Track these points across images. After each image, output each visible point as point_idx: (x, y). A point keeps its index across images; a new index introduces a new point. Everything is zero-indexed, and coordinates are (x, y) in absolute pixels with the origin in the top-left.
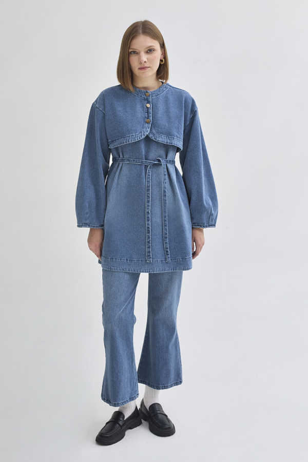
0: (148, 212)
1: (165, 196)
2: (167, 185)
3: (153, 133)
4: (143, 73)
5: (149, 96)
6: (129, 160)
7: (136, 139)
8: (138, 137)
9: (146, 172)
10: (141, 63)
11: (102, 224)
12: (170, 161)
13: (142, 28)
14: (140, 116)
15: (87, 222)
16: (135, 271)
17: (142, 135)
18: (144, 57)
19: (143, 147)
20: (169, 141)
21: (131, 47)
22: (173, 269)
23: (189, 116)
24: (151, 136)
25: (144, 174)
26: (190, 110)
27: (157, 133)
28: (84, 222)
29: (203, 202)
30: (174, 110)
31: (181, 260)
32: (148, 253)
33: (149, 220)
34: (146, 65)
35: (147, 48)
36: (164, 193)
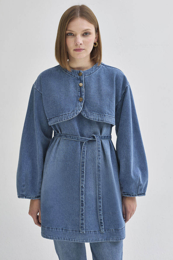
0: (82, 187)
1: (99, 171)
2: (101, 161)
3: (85, 111)
4: (78, 54)
5: (82, 75)
6: (66, 136)
7: (69, 117)
8: (70, 115)
9: (81, 148)
10: (77, 45)
11: (38, 195)
12: (105, 137)
13: (80, 12)
14: (73, 95)
15: (24, 193)
16: (69, 240)
17: (74, 114)
18: (80, 39)
19: (75, 124)
20: (100, 119)
21: (69, 29)
23: (121, 92)
24: (83, 114)
25: (79, 149)
26: (121, 86)
27: (90, 111)
28: (21, 193)
30: (106, 88)
31: (114, 231)
32: (81, 224)
33: (83, 194)
34: (82, 47)
35: (83, 31)
36: (98, 168)
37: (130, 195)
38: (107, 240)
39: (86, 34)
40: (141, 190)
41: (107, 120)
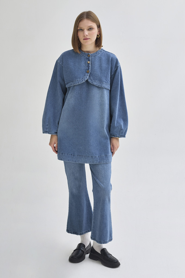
3: (91, 79)
4: (86, 42)
5: (90, 57)
7: (80, 82)
10: (84, 36)
13: (86, 15)
14: (83, 68)
15: (47, 130)
16: (75, 162)
17: (83, 80)
18: (87, 33)
20: (100, 85)
21: (80, 26)
24: (89, 81)
26: (114, 65)
27: (94, 79)
28: (45, 130)
30: (104, 65)
34: (88, 37)
35: (88, 27)
37: (115, 136)
38: (100, 162)
39: (90, 29)
40: (122, 133)
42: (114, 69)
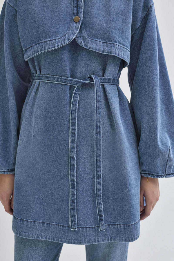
0: (72, 158)
1: (98, 133)
2: (103, 117)
3: (83, 37)
6: (47, 77)
7: (56, 45)
8: (59, 42)
9: (71, 96)
11: (11, 167)
12: (110, 79)
14: (64, 11)
16: (54, 240)
17: (65, 40)
19: (66, 57)
20: (106, 49)
22: (111, 239)
23: (140, 14)
24: (79, 41)
26: (142, 5)
27: (90, 36)
29: (157, 142)
31: (123, 226)
32: (72, 216)
36: (97, 129)
37: (153, 175)
40: (170, 168)
41: (117, 52)
42: (142, 14)
